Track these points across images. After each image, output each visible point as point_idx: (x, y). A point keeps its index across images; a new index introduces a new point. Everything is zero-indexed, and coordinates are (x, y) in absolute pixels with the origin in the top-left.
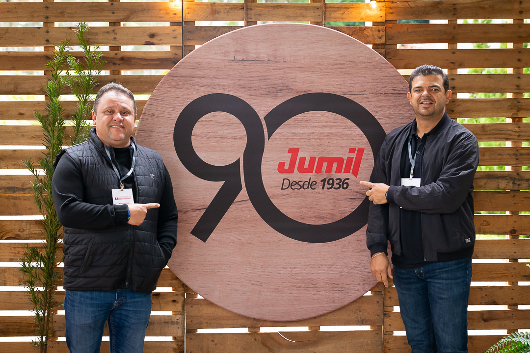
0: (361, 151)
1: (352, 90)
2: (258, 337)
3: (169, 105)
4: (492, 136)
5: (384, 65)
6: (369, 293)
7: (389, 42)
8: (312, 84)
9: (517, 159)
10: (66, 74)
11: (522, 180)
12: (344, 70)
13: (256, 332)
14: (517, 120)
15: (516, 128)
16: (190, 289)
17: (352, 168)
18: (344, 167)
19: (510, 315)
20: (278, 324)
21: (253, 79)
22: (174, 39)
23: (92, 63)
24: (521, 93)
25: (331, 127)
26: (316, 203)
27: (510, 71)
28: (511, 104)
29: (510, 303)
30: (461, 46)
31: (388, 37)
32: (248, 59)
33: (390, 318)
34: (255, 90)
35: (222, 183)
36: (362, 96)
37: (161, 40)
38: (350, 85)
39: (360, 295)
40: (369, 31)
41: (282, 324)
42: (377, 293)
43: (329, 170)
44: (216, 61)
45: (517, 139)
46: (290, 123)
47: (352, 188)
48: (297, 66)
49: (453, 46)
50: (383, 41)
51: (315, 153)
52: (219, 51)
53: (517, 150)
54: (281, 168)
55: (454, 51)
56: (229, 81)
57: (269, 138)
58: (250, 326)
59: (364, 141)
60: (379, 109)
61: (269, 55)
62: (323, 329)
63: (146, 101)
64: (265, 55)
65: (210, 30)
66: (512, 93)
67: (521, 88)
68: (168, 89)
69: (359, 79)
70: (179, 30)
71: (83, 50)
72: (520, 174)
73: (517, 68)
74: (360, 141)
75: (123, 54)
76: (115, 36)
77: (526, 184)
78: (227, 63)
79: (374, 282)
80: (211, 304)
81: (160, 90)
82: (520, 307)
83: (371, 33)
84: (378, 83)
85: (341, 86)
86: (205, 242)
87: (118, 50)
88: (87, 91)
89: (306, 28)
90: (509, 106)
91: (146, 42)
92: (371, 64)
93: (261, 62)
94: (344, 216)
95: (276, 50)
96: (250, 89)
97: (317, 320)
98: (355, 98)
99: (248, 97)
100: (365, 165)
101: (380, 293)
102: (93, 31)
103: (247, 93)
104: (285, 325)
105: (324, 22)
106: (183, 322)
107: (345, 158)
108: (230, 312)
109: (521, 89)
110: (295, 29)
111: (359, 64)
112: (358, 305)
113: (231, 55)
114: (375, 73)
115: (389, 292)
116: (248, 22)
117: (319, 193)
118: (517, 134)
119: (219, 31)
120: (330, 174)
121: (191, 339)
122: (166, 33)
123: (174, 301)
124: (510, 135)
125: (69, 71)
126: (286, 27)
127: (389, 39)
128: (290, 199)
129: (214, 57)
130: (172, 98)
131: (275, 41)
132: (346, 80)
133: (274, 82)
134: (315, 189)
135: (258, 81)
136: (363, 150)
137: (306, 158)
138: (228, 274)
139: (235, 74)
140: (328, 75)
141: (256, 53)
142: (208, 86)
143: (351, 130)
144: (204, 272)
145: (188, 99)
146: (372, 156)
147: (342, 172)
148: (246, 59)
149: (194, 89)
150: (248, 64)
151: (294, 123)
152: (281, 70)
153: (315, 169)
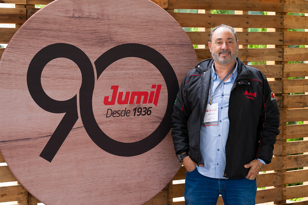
0: (159, 87)
1: (154, 42)
3: (23, 52)
5: (174, 24)
7: (170, 7)
8: (128, 37)
12: (149, 27)
17: (154, 99)
18: (148, 98)
21: (87, 32)
25: (140, 69)
26: (130, 126)
27: (240, 30)
28: (243, 52)
32: (83, 17)
34: (88, 41)
36: (161, 46)
38: (153, 38)
43: (138, 102)
44: (60, 17)
46: (112, 67)
47: (153, 114)
48: (118, 23)
51: (129, 89)
52: (62, 10)
54: (106, 101)
55: (210, 15)
56: (69, 34)
57: (98, 78)
60: (171, 55)
61: (98, 14)
63: (5, 49)
64: (95, 14)
66: (242, 45)
67: (249, 41)
68: (23, 39)
69: (158, 33)
74: (159, 79)
78: (68, 19)
79: (167, 182)
81: (16, 40)
84: (171, 36)
85: (147, 38)
86: (50, 162)
90: (242, 54)
92: (166, 23)
93: (92, 19)
94: (148, 135)
95: (103, 10)
96: (84, 40)
98: (156, 48)
99: (83, 46)
103: (82, 43)
107: (149, 92)
109: (249, 43)
111: (159, 23)
113: (70, 13)
114: (169, 29)
115: (171, 188)
117: (132, 119)
120: (139, 104)
127: (170, 5)
128: (111, 124)
129: (58, 14)
130: (26, 47)
131: (102, 3)
132: (150, 34)
133: (101, 35)
134: (129, 116)
135: (90, 34)
136: (161, 85)
137: (124, 93)
138: (68, 186)
139: (73, 28)
140: (138, 30)
141: (89, 12)
142: (53, 37)
143: (153, 71)
144: (50, 186)
145: (38, 47)
146: (166, 90)
147: (147, 103)
148: (81, 17)
149: (43, 39)
150: (83, 20)
151: (115, 67)
152: (106, 26)
153: (129, 101)
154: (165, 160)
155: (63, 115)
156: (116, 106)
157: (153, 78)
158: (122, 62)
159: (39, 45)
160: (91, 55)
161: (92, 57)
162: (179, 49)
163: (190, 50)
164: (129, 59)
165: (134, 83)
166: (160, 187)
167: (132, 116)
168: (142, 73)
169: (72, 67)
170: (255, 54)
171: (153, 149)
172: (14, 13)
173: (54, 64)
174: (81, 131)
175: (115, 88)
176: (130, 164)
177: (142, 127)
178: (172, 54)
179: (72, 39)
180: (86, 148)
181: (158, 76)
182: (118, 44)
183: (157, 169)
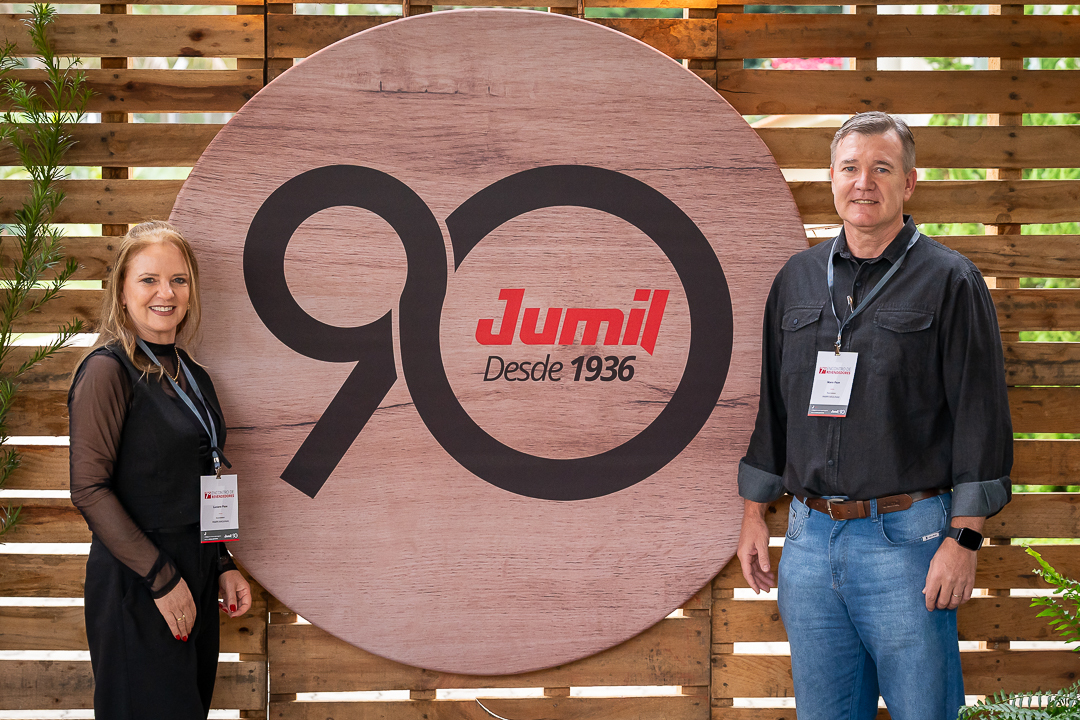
1: (642, 160)
2: (431, 711)
3: (233, 190)
5: (713, 105)
6: (678, 614)
7: (725, 54)
8: (553, 146)
9: (1008, 316)
10: (3, 120)
11: (1018, 362)
12: (624, 115)
13: (426, 700)
14: (1009, 228)
15: (1005, 247)
16: (279, 602)
17: (641, 334)
18: (623, 331)
19: (991, 662)
20: (477, 682)
21: (423, 133)
22: (247, 44)
23: (63, 95)
24: (1017, 170)
25: (594, 241)
26: (562, 411)
27: (992, 120)
28: (996, 193)
29: (992, 636)
30: (884, 64)
31: (723, 43)
33: (725, 669)
34: (426, 159)
35: (352, 365)
36: (665, 173)
37: (216, 45)
38: (637, 148)
39: (656, 616)
40: (681, 29)
41: (485, 682)
42: (697, 613)
43: (590, 338)
44: (340, 93)
45: (1008, 272)
46: (503, 233)
49: (867, 64)
50: (711, 51)
51: (560, 299)
52: (346, 72)
53: (1009, 297)
55: (869, 76)
56: (368, 139)
57: (457, 265)
58: (413, 686)
59: (669, 273)
60: (703, 202)
61: (457, 81)
62: (576, 692)
63: (183, 181)
64: (449, 82)
65: (326, 24)
66: (997, 170)
67: (1020, 157)
68: (233, 155)
69: (656, 135)
70: (257, 22)
71: (43, 66)
72: (1014, 349)
73: (1010, 115)
75: (134, 76)
76: (114, 36)
77: (1028, 371)
78: (364, 98)
80: (328, 637)
81: (215, 158)
82: (1015, 646)
83: (684, 32)
84: (700, 143)
85: (618, 150)
86: (313, 497)
87: (121, 68)
88: (52, 159)
89: (538, 21)
90: (992, 198)
91: (183, 50)
92: (685, 103)
93: (438, 96)
94: (623, 440)
95: (472, 70)
96: (414, 155)
97: (562, 672)
99: (411, 173)
100: (672, 328)
101: (703, 614)
102: (65, 24)
103: (408, 165)
104: (491, 684)
105: (580, 8)
106: (263, 677)
107: (627, 311)
108: (368, 653)
109: (1018, 161)
110: (516, 23)
111: (659, 103)
112: (655, 639)
113: (372, 80)
114: (694, 122)
115: (724, 611)
116: (411, 7)
117: (567, 388)
118: (1009, 261)
119: (346, 26)
120: (593, 346)
121: (281, 715)
122: (229, 29)
123: (244, 630)
124: (992, 262)
125: (11, 113)
126: (495, 18)
127: (725, 48)
128: (502, 401)
129: (335, 83)
130: (240, 176)
131: (471, 49)
132: (629, 137)
133: (469, 141)
134: (559, 379)
135: (434, 139)
136: (666, 293)
137: (541, 311)
138: (365, 568)
139: (381, 122)
140: (588, 126)
141: (428, 76)
142: (321, 148)
143: (640, 248)
144: (311, 564)
145: (276, 177)
146: (685, 308)
147: (620, 342)
148: (405, 90)
149: (291, 154)
150: (411, 101)
151: (513, 233)
152: (484, 115)
153: (558, 336)
154: (684, 519)
163: (770, 185)
166: (666, 601)
170: (1045, 198)
172: (229, 84)
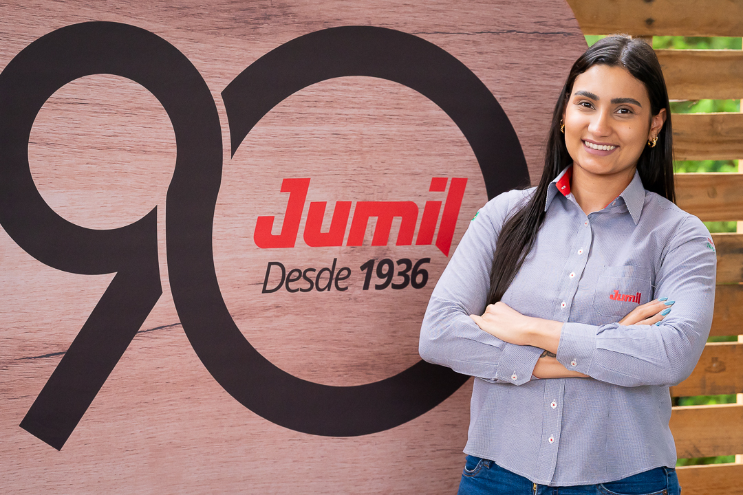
0: (459, 185)
1: (441, 22)
4: (732, 147)
17: (437, 231)
25: (388, 119)
26: (349, 327)
34: (200, 15)
36: (465, 37)
43: (381, 239)
46: (287, 110)
51: (349, 190)
54: (263, 235)
59: (467, 158)
60: (505, 72)
85: (415, 9)
86: (59, 449)
96: (185, 11)
98: (447, 43)
103: (179, 23)
117: (355, 299)
120: (384, 247)
128: (282, 318)
134: (346, 288)
136: (464, 181)
137: (327, 205)
145: (20, 36)
147: (414, 242)
153: (346, 236)
155: (106, 280)
156: (298, 254)
157: (436, 155)
158: (324, 94)
159: (23, 29)
160: (209, 66)
161: (215, 73)
162: (532, 50)
164: (348, 85)
165: (366, 172)
167: (356, 289)
168: (395, 135)
169: (140, 108)
171: (432, 412)
173: (75, 96)
174: (170, 341)
175: (296, 188)
176: (347, 465)
177: (394, 332)
178: (506, 68)
179: (142, 6)
180: (187, 401)
181: (456, 148)
182: (311, 26)
183: (446, 486)
